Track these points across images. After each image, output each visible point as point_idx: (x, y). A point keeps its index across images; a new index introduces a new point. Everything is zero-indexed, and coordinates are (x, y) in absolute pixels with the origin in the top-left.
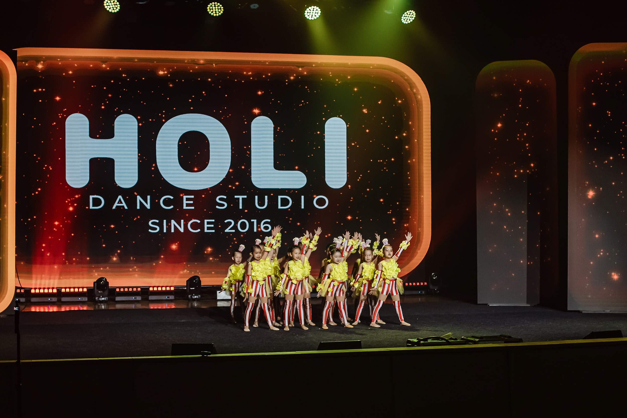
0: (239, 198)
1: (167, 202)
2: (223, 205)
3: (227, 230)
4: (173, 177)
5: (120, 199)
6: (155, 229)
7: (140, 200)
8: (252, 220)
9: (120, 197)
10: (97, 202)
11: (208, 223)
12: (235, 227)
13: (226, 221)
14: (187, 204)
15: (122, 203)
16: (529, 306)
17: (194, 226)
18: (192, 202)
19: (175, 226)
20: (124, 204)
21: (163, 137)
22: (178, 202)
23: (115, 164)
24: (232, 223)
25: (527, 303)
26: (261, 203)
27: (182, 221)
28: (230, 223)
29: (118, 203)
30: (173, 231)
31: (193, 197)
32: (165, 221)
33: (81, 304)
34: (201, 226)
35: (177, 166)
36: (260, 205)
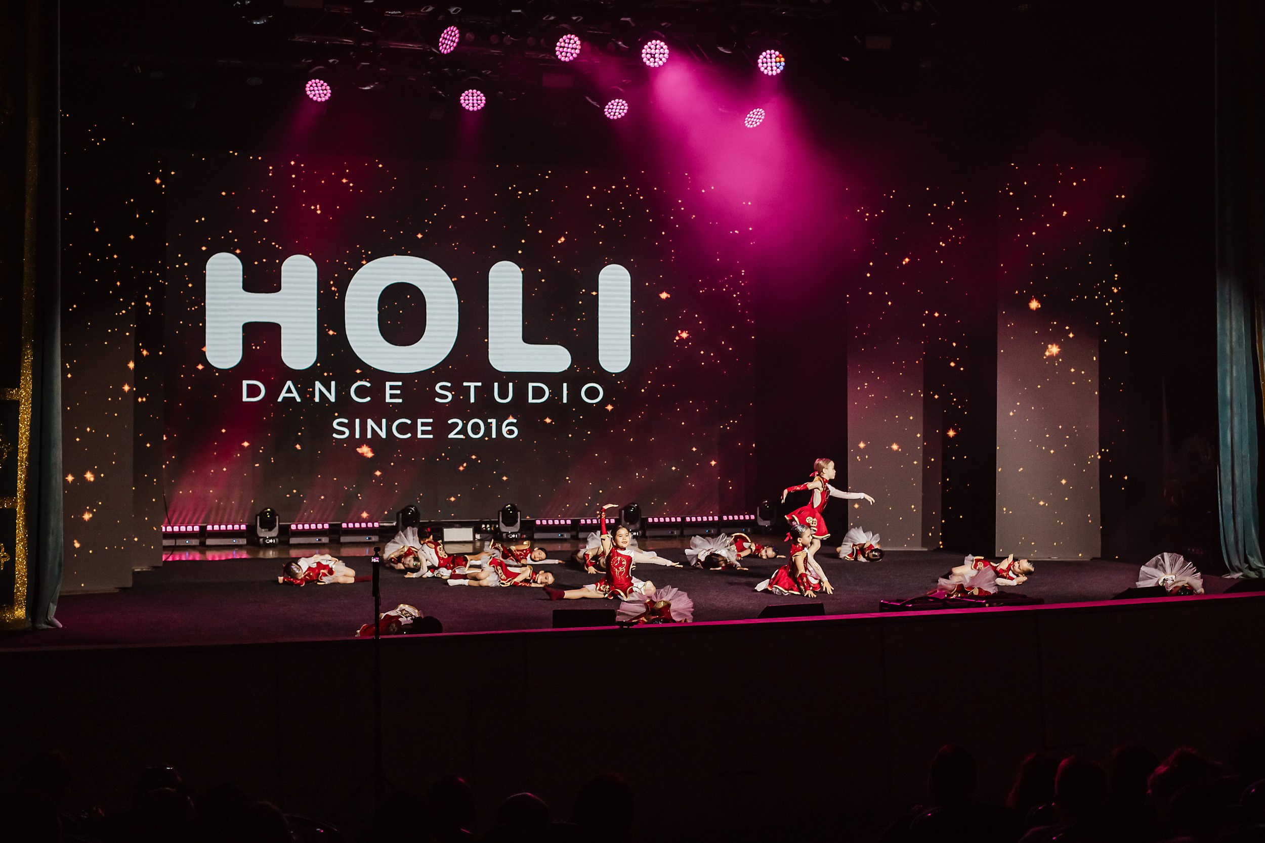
0: (469, 387)
1: (361, 392)
2: (446, 397)
3: (451, 436)
4: (371, 353)
5: (289, 387)
6: (344, 433)
7: (319, 388)
8: (489, 421)
9: (289, 383)
10: (253, 391)
11: (423, 424)
12: (464, 431)
13: (450, 422)
14: (391, 394)
15: (292, 393)
16: (926, 551)
17: (402, 428)
18: (398, 392)
19: (373, 429)
20: (295, 394)
21: (356, 290)
22: (377, 391)
23: (283, 331)
24: (459, 424)
25: (923, 546)
26: (503, 395)
27: (384, 421)
28: (456, 425)
29: (286, 393)
30: (369, 436)
31: (400, 383)
32: (357, 421)
33: (236, 549)
34: (413, 428)
35: (378, 336)
36: (501, 397)
